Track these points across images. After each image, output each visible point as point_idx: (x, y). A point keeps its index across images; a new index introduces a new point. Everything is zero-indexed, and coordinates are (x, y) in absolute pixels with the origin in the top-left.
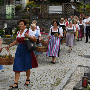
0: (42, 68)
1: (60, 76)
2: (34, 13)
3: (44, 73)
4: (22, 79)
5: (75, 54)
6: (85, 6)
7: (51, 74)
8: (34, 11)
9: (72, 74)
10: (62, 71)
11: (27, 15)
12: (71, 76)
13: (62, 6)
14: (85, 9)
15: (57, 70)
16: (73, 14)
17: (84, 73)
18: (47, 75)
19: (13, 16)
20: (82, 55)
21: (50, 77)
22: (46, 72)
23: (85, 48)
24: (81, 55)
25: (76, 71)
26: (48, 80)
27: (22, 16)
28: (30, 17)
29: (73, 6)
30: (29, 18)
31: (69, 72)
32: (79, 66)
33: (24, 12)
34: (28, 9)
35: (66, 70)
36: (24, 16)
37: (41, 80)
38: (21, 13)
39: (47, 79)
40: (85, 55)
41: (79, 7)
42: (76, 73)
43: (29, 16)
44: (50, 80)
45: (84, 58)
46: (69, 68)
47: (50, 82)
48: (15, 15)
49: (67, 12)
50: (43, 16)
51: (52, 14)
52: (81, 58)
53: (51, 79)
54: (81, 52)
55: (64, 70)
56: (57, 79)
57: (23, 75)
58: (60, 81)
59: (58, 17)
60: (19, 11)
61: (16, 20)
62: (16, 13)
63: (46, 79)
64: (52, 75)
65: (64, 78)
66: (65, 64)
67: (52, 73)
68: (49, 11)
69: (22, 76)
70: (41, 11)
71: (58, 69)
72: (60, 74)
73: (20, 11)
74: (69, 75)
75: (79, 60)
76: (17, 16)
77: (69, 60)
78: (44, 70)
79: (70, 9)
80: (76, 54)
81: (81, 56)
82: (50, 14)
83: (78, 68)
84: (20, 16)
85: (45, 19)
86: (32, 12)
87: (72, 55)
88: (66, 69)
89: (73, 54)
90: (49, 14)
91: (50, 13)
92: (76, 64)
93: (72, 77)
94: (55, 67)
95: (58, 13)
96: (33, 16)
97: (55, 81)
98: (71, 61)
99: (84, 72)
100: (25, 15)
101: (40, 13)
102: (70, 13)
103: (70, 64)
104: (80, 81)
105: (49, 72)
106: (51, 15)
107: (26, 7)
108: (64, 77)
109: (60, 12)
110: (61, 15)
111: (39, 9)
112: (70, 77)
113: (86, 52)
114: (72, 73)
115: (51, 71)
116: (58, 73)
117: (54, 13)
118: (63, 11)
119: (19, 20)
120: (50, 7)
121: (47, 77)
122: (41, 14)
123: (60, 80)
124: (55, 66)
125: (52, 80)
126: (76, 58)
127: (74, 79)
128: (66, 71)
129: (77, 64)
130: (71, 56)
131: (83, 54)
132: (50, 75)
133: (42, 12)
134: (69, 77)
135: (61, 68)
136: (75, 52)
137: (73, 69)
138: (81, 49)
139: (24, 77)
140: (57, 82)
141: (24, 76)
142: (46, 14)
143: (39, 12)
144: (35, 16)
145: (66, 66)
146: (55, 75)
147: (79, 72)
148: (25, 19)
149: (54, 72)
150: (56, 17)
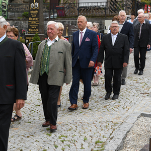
0: (67, 120)
1: (103, 137)
2: (48, 6)
3: (70, 130)
4: (23, 144)
5: (134, 90)
7: (85, 133)
8: (49, 1)
9: (128, 132)
10: (106, 127)
11: (34, 10)
12: (126, 135)
15: (97, 123)
16: (129, 8)
18: (76, 134)
19: (3, 11)
20: (149, 92)
21: (82, 138)
22: (74, 128)
24: (146, 93)
25: (135, 126)
26: (78, 145)
27: (22, 12)
28: (40, 14)
30: (38, 15)
31: (122, 127)
32: (143, 115)
33: (27, 3)
35: (115, 124)
36: (28, 13)
37: (63, 145)
38: (20, 5)
39: (76, 143)
42: (137, 129)
43: (37, 12)
44: (82, 145)
46: (121, 120)
47: (82, 148)
48: (8, 10)
49: (117, 2)
50: (67, 12)
51: (86, 7)
52: (147, 98)
53: (83, 143)
54: (145, 87)
55: (111, 124)
56: (96, 143)
57: (26, 136)
58: (102, 146)
59: (99, 14)
61: (11, 21)
62: (9, 5)
63: (74, 142)
64: (86, 135)
65: (111, 141)
66: (112, 112)
67: (86, 130)
68: (80, 2)
69: (24, 136)
70: (62, 2)
71: (98, 121)
72: (102, 133)
73: (19, 2)
74: (121, 133)
75: (143, 102)
76: (12, 12)
77: (122, 103)
78: (69, 124)
80: (137, 91)
81: (146, 95)
82: (81, 7)
84: (18, 12)
85: (70, 17)
86: (45, 3)
87: (127, 93)
88: (115, 121)
89: (129, 91)
90: (79, 8)
91: (82, 5)
92: (136, 110)
93: (127, 139)
94: (92, 119)
95: (99, 4)
96: (45, 12)
97: (92, 147)
98: (126, 105)
100: (29, 11)
101: (61, 6)
102: (123, 6)
103: (123, 112)
104: (145, 146)
105: (79, 128)
106: (83, 9)
108: (111, 139)
109: (103, 4)
110: (105, 9)
112: (124, 138)
114: (127, 129)
115: (85, 127)
116: (99, 130)
117: (90, 5)
119: (16, 20)
121: (75, 138)
122: (63, 8)
123: (104, 144)
124: (93, 116)
125: (86, 145)
126: (136, 98)
127: (132, 143)
128: (115, 126)
129: (138, 111)
130: (124, 94)
131: (150, 90)
132: (83, 135)
133: (66, 3)
134: (122, 137)
135: (104, 120)
136: (133, 85)
137: (130, 121)
138: (146, 80)
139: (28, 139)
140: (97, 149)
141: (28, 137)
142: (73, 8)
143: (59, 4)
144: (50, 12)
145: (114, 116)
146: (92, 135)
147: (143, 127)
148: (30, 19)
149: (90, 128)
150: (94, 13)
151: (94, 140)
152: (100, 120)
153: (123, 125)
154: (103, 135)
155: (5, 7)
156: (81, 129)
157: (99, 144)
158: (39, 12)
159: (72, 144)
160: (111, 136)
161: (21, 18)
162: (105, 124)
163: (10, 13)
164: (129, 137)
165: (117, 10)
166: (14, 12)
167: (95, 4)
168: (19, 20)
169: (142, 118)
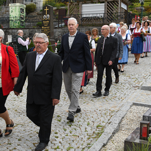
1: (103, 122)
2: (57, 17)
5: (127, 85)
6: (142, 4)
7: (88, 119)
8: (58, 13)
9: (123, 118)
10: (105, 114)
11: (46, 21)
12: (121, 121)
13: (104, 4)
14: (144, 8)
15: (98, 111)
16: (122, 18)
17: (143, 116)
18: (81, 119)
19: (21, 22)
20: (139, 86)
21: (86, 123)
22: (79, 115)
23: (143, 75)
24: (137, 87)
25: (128, 113)
26: (83, 129)
27: (36, 22)
29: (122, 3)
30: (49, 25)
32: (134, 104)
33: (40, 15)
34: (46, 10)
35: (112, 112)
36: (41, 23)
37: (70, 128)
38: (34, 17)
39: (81, 127)
40: (143, 85)
41: (133, 5)
42: (130, 115)
43: (48, 22)
44: (86, 129)
45: (142, 91)
46: (117, 109)
47: (86, 131)
48: (25, 21)
49: (113, 13)
51: (88, 17)
52: (138, 90)
53: (87, 127)
54: (136, 82)
55: (109, 112)
56: (97, 127)
58: (102, 129)
59: (98, 23)
60: (32, 13)
61: (27, 30)
62: (26, 17)
64: (89, 120)
65: (109, 125)
66: (110, 102)
67: (89, 117)
68: (83, 13)
70: (68, 13)
71: (99, 109)
72: (102, 119)
73: (34, 14)
74: (117, 119)
75: (134, 94)
76: (28, 22)
77: (118, 94)
79: (118, 10)
80: (129, 85)
81: (137, 88)
82: (84, 18)
83: (132, 107)
84: (33, 22)
86: (54, 15)
87: (122, 87)
88: (112, 109)
89: (123, 85)
90: (82, 18)
91: (85, 16)
92: (129, 101)
93: (122, 123)
94: (93, 107)
95: (98, 15)
96: (55, 22)
97: (94, 130)
98: (121, 96)
99: (143, 114)
100: (42, 21)
102: (118, 16)
103: (119, 102)
105: (83, 115)
106: (85, 19)
107: (44, 7)
108: (109, 123)
109: (101, 15)
110: (103, 19)
111: (66, 11)
112: (120, 123)
113: (146, 81)
114: (122, 116)
115: (88, 114)
116: (99, 117)
117: (91, 16)
118: (106, 12)
119: (31, 29)
120: (83, 5)
121: (80, 123)
123: (103, 128)
124: (94, 105)
125: (89, 129)
126: (129, 91)
127: (126, 127)
128: (112, 113)
129: (131, 101)
130: (120, 87)
131: (141, 84)
132: (86, 120)
133: (71, 15)
134: (118, 122)
135: (104, 108)
136: (127, 80)
137: (124, 109)
138: (137, 76)
140: (98, 132)
142: (77, 18)
143: (66, 15)
144: (59, 22)
145: (112, 106)
146: (94, 120)
147: (135, 114)
148: (43, 27)
149: (92, 115)
150: (94, 22)
151: (96, 125)
152: (100, 109)
153: (119, 113)
154: (103, 120)
155: (23, 18)
156: (85, 116)
157: (100, 128)
158: (50, 22)
159: (78, 128)
160: (109, 122)
161: (36, 27)
162: (104, 112)
163: (27, 24)
164: (124, 122)
165: (113, 20)
166: (30, 22)
167: (95, 15)
168: (34, 28)
169: (134, 107)
